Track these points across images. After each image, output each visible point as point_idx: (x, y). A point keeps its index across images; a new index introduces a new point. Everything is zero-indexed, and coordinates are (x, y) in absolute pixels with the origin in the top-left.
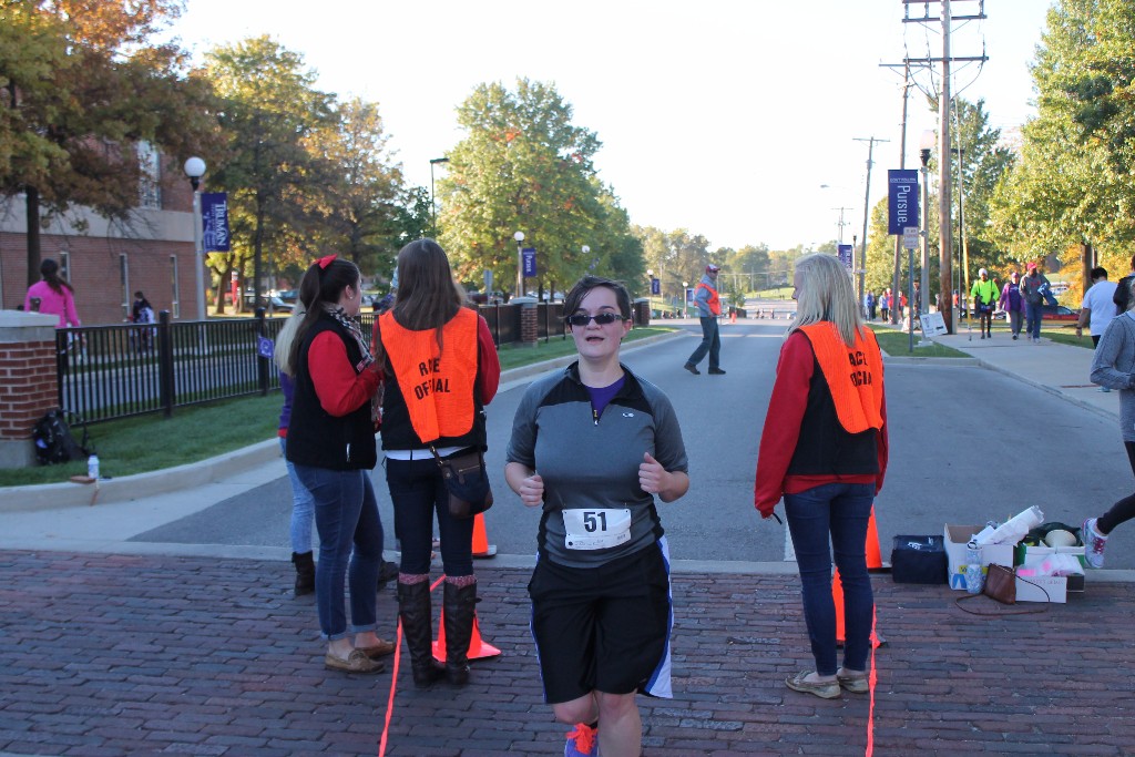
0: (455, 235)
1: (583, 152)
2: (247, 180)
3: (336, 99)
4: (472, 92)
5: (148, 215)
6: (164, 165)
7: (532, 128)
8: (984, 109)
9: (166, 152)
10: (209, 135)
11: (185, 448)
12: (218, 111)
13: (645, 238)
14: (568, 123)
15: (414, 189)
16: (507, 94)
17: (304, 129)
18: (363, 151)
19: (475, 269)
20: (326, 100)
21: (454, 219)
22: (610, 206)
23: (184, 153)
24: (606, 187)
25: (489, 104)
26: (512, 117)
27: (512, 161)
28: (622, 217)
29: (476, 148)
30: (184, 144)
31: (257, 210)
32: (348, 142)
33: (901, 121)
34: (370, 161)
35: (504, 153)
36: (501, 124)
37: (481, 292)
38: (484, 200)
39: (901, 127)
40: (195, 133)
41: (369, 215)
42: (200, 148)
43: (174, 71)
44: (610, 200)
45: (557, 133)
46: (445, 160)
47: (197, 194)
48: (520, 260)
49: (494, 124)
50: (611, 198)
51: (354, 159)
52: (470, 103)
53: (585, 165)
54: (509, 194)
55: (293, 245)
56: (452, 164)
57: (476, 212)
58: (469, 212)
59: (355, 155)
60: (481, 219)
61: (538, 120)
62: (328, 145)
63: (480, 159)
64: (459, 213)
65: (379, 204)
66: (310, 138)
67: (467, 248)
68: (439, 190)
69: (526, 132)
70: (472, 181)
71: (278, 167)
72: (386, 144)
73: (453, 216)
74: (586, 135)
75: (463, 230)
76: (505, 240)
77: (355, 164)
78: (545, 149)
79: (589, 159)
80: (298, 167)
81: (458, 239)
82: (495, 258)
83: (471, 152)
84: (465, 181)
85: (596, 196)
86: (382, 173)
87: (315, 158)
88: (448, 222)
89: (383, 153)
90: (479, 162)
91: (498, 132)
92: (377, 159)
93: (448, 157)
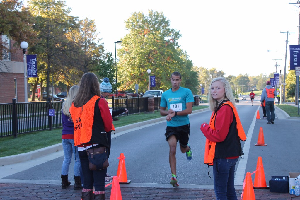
0: (124, 71)
1: (174, 38)
2: (44, 50)
3: (78, 19)
4: (131, 16)
5: (6, 63)
6: (12, 44)
7: (154, 30)
9: (13, 39)
10: (30, 33)
11: (22, 148)
12: (33, 24)
14: (168, 27)
15: (108, 53)
16: (144, 16)
17: (66, 30)
18: (89, 38)
19: (133, 84)
20: (74, 19)
21: (124, 64)
22: (185, 59)
23: (20, 40)
24: (184, 52)
26: (147, 25)
27: (147, 41)
28: (189, 64)
29: (132, 37)
30: (20, 36)
31: (48, 61)
32: (83, 35)
34: (91, 42)
35: (143, 39)
36: (143, 28)
37: (134, 93)
38: (136, 57)
40: (25, 32)
41: (91, 63)
42: (26, 38)
43: (17, 9)
44: (184, 57)
45: (163, 32)
46: (120, 42)
47: (25, 55)
48: (149, 80)
49: (140, 27)
50: (185, 56)
51: (85, 42)
52: (130, 19)
53: (175, 44)
54: (145, 55)
55: (62, 75)
56: (123, 43)
57: (132, 62)
58: (130, 62)
59: (85, 40)
60: (134, 64)
61: (157, 26)
62: (75, 36)
63: (134, 41)
64: (126, 62)
65: (95, 59)
66: (68, 33)
67: (129, 76)
68: (118, 53)
69: (152, 30)
70: (131, 50)
71: (56, 45)
72: (97, 36)
73: (123, 63)
74: (175, 32)
75: (128, 69)
76: (144, 73)
77: (85, 43)
78: (159, 37)
79: (177, 41)
80: (64, 45)
81: (126, 72)
82: (140, 80)
83: (131, 39)
84: (129, 49)
85: (179, 55)
86: (96, 47)
87: (70, 41)
88: (122, 66)
89: (96, 39)
90: (134, 43)
91: (141, 31)
92: (94, 42)
93: (122, 41)
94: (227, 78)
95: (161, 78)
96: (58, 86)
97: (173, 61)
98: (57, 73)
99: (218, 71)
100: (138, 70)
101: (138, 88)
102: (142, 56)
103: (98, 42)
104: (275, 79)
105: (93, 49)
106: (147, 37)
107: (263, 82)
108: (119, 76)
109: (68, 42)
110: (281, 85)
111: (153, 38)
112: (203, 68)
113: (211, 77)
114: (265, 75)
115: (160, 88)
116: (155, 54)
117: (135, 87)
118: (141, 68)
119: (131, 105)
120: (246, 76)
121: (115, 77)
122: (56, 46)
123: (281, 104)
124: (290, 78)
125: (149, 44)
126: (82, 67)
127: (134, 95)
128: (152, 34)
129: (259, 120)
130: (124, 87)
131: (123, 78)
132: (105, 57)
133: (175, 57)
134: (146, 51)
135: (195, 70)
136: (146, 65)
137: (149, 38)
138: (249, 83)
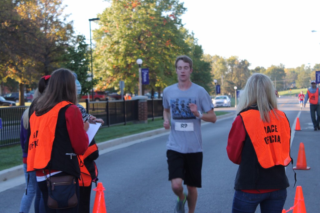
0: (104, 61)
1: (176, 14)
7: (147, 1)
15: (79, 36)
17: (17, 2)
18: (51, 14)
19: (116, 80)
21: (103, 52)
22: (192, 44)
24: (190, 33)
27: (136, 18)
28: (198, 51)
29: (115, 12)
32: (42, 9)
34: (55, 20)
35: (131, 14)
37: (119, 93)
38: (120, 41)
41: (55, 50)
44: (191, 41)
45: (160, 5)
46: (98, 19)
48: (140, 75)
50: (192, 39)
51: (46, 19)
53: (177, 21)
54: (134, 37)
55: (11, 67)
56: (102, 21)
57: (115, 48)
58: (112, 48)
59: (46, 17)
60: (118, 52)
62: (31, 11)
63: (117, 18)
64: (105, 49)
65: (60, 44)
66: (20, 7)
68: (95, 36)
69: (143, 2)
70: (113, 30)
71: (2, 24)
72: (64, 10)
73: (102, 51)
74: (177, 4)
75: (108, 58)
76: (132, 64)
77: (46, 22)
78: (154, 12)
79: (179, 18)
80: (14, 24)
81: (105, 63)
82: (126, 75)
83: (112, 14)
84: (109, 30)
85: (183, 38)
86: (62, 27)
87: (23, 19)
88: (99, 54)
89: (62, 15)
90: (117, 20)
91: (128, 3)
92: (58, 19)
93: (99, 17)
94: (253, 71)
95: (157, 72)
96: (5, 84)
97: (175, 47)
98: (4, 65)
99: (240, 61)
100: (124, 60)
101: (123, 86)
102: (129, 40)
105: (58, 30)
106: (137, 12)
107: (305, 76)
108: (96, 69)
109: (19, 20)
111: (144, 14)
112: (218, 57)
113: (231, 70)
114: (308, 66)
115: (156, 85)
116: (147, 37)
117: (119, 85)
118: (127, 57)
119: (114, 111)
120: (280, 67)
121: (89, 70)
122: (3, 26)
125: (140, 22)
126: (42, 56)
127: (118, 97)
128: (144, 7)
129: (299, 133)
130: (104, 85)
131: (102, 72)
132: (75, 42)
133: (178, 41)
134: (136, 33)
135: (207, 59)
136: (135, 53)
137: (140, 13)
138: (286, 77)
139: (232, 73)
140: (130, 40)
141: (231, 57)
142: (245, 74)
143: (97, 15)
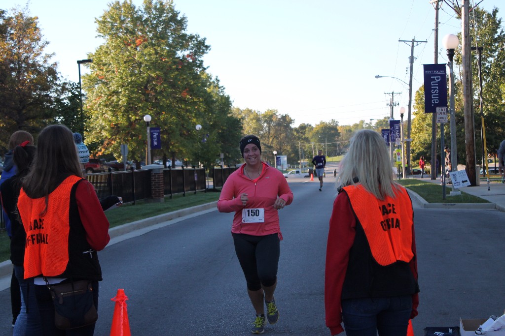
0: (97, 117)
1: (196, 54)
3: (4, 15)
4: (108, 9)
7: (155, 36)
8: (498, 16)
13: (243, 118)
14: (183, 32)
15: (65, 84)
16: (136, 10)
18: (25, 55)
19: (115, 143)
21: (97, 106)
22: (217, 94)
24: (213, 79)
25: (122, 18)
26: (140, 27)
27: (141, 60)
28: (226, 102)
29: (112, 51)
32: (13, 47)
33: (434, 27)
34: (31, 62)
35: (135, 55)
37: (118, 161)
38: (120, 90)
39: (434, 32)
41: (31, 104)
44: (215, 90)
45: (173, 42)
46: (89, 61)
48: (148, 137)
49: (126, 33)
50: (217, 88)
52: (107, 16)
53: (197, 63)
54: (139, 86)
56: (95, 64)
57: (114, 100)
58: (109, 100)
59: (19, 58)
60: (118, 105)
61: (160, 30)
63: (116, 60)
64: (100, 101)
65: (39, 95)
67: (108, 127)
68: (85, 84)
69: (151, 38)
70: (111, 76)
72: (44, 49)
73: (96, 103)
74: (197, 41)
75: (104, 114)
76: (136, 122)
77: (18, 64)
78: (166, 51)
79: (200, 59)
81: (100, 121)
82: (129, 136)
83: (109, 55)
84: (105, 76)
85: (206, 86)
86: (40, 72)
88: (92, 109)
89: (41, 55)
90: (115, 62)
91: (130, 39)
92: (36, 61)
93: (91, 58)
94: (296, 129)
95: (171, 132)
97: (194, 98)
99: (279, 117)
100: (125, 116)
102: (132, 89)
103: (45, 61)
104: (391, 131)
105: (35, 76)
106: (142, 52)
110: (402, 142)
111: (153, 54)
112: (250, 111)
113: (267, 129)
117: (119, 150)
118: (130, 113)
120: (332, 124)
123: (403, 178)
124: (418, 129)
125: (146, 65)
126: (14, 111)
128: (153, 45)
130: (98, 150)
132: (59, 92)
133: (198, 90)
134: (141, 80)
135: (235, 114)
136: (140, 107)
137: (146, 52)
138: (340, 138)
139: (269, 133)
140: (134, 90)
141: (267, 111)
142: (286, 135)
143: (88, 55)
